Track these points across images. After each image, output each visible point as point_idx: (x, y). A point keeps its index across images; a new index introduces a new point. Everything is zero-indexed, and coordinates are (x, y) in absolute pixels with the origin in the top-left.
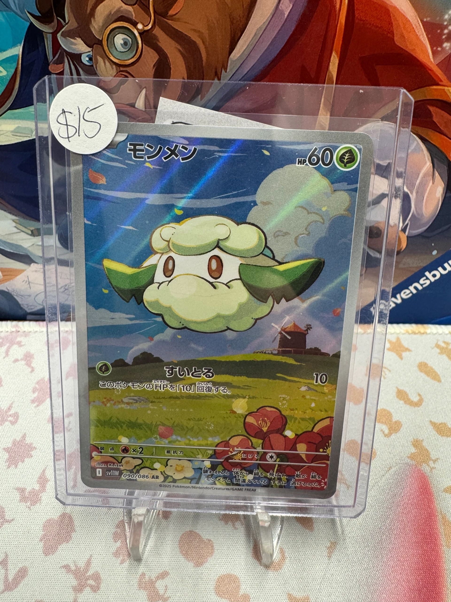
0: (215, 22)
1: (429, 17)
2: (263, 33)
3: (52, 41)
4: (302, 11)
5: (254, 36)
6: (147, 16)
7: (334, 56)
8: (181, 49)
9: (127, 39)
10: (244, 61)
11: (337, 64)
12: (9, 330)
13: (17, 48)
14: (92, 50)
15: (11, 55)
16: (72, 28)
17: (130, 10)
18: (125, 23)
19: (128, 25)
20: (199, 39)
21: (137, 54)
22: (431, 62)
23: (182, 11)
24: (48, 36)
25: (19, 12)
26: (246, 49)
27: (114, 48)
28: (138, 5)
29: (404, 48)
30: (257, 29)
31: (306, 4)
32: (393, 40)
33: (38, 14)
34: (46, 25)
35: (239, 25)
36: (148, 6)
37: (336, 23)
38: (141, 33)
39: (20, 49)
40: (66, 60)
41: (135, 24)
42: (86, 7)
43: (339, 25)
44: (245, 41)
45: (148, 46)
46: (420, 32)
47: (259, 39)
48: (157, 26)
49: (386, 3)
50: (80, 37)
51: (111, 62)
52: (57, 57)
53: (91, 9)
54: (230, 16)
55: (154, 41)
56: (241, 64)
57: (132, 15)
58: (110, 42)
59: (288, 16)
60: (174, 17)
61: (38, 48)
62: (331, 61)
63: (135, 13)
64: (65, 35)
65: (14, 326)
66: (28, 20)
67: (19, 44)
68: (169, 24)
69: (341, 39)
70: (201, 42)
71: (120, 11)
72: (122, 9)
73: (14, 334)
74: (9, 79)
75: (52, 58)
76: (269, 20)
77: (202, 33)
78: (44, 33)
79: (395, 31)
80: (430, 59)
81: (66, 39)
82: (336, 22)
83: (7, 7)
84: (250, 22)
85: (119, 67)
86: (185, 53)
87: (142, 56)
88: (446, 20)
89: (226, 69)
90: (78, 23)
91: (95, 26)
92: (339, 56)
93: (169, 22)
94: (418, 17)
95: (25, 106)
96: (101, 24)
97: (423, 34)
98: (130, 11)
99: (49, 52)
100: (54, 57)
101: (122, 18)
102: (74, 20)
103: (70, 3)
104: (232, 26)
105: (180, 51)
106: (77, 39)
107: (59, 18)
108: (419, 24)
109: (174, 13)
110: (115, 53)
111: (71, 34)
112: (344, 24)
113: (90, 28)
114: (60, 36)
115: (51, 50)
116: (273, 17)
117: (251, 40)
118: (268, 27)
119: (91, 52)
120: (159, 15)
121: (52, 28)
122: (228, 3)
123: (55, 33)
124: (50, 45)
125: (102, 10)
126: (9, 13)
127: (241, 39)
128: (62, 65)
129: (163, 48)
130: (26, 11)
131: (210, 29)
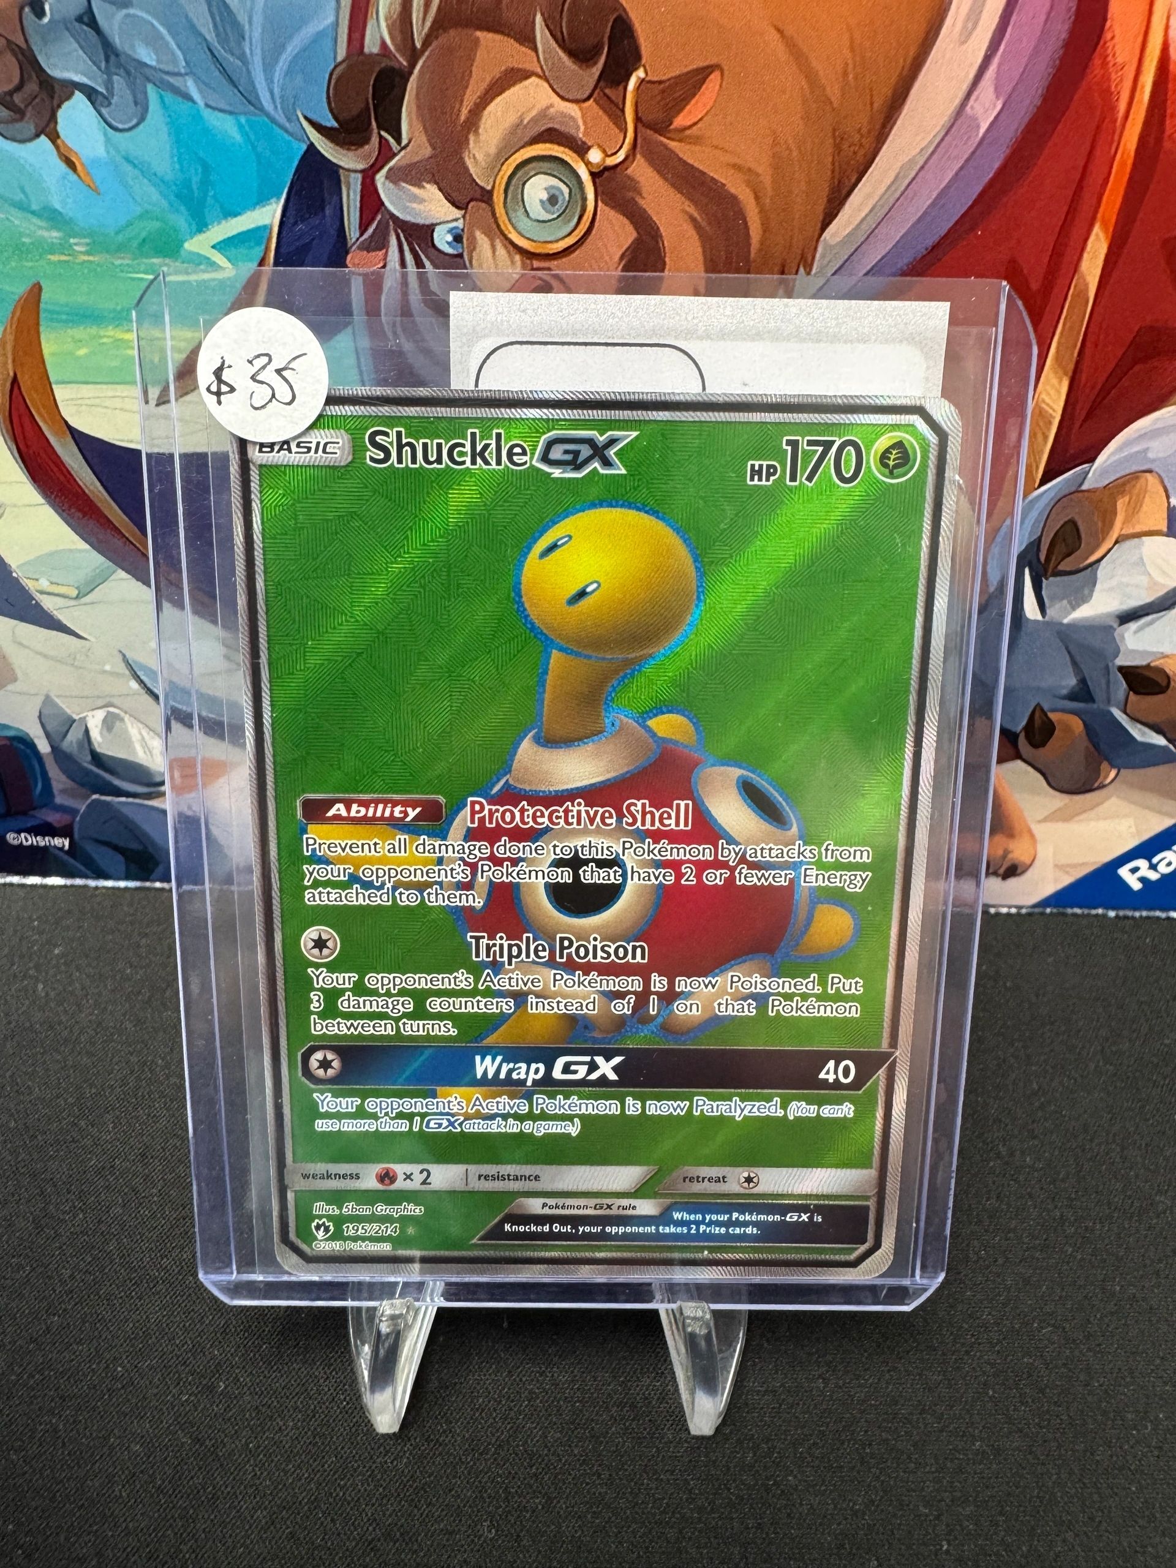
0: (793, 146)
2: (917, 174)
3: (362, 191)
4: (1026, 120)
5: (893, 183)
6: (617, 131)
7: (1097, 235)
8: (696, 214)
9: (559, 189)
10: (860, 246)
11: (1102, 257)
13: (268, 208)
14: (464, 217)
15: (252, 226)
16: (416, 159)
17: (573, 113)
18: (556, 147)
19: (563, 152)
20: (748, 190)
21: (580, 226)
23: (709, 116)
24: (351, 180)
25: (281, 119)
26: (867, 215)
27: (523, 211)
28: (596, 101)
30: (902, 167)
31: (1038, 102)
33: (332, 123)
34: (348, 149)
35: (855, 153)
36: (621, 104)
37: (1113, 152)
38: (597, 175)
40: (393, 241)
41: (581, 150)
42: (457, 106)
43: (1118, 156)
44: (868, 196)
45: (613, 208)
47: (907, 188)
48: (638, 156)
50: (434, 181)
51: (510, 247)
52: (370, 230)
53: (470, 111)
54: (834, 130)
55: (629, 195)
56: (852, 255)
57: (578, 128)
58: (514, 197)
59: (988, 131)
60: (688, 132)
61: (323, 209)
62: (1089, 247)
63: (585, 123)
64: (394, 177)
66: (303, 137)
67: (273, 200)
68: (672, 151)
69: (1122, 192)
70: (751, 196)
71: (545, 116)
72: (552, 110)
74: (239, 286)
75: (358, 235)
76: (937, 141)
77: (758, 175)
78: (341, 171)
81: (401, 188)
82: (1115, 145)
83: (253, 105)
84: (885, 147)
85: (530, 259)
86: (704, 224)
87: (594, 232)
89: (812, 266)
90: (434, 149)
91: (477, 155)
92: (1110, 234)
93: (673, 145)
96: (493, 150)
98: (572, 118)
99: (352, 219)
100: (362, 234)
101: (551, 135)
102: (424, 139)
103: (417, 95)
104: (837, 158)
105: (693, 219)
106: (428, 186)
109: (689, 123)
110: (524, 224)
111: (412, 175)
112: (1132, 154)
113: (462, 158)
114: (383, 179)
115: (358, 214)
116: (946, 134)
117: (884, 194)
118: (931, 161)
119: (461, 221)
120: (648, 126)
121: (365, 157)
122: (833, 99)
123: (370, 173)
124: (355, 201)
125: (499, 113)
126: (253, 118)
127: (856, 190)
128: (381, 253)
129: (649, 211)
130: (299, 113)
131: (778, 163)
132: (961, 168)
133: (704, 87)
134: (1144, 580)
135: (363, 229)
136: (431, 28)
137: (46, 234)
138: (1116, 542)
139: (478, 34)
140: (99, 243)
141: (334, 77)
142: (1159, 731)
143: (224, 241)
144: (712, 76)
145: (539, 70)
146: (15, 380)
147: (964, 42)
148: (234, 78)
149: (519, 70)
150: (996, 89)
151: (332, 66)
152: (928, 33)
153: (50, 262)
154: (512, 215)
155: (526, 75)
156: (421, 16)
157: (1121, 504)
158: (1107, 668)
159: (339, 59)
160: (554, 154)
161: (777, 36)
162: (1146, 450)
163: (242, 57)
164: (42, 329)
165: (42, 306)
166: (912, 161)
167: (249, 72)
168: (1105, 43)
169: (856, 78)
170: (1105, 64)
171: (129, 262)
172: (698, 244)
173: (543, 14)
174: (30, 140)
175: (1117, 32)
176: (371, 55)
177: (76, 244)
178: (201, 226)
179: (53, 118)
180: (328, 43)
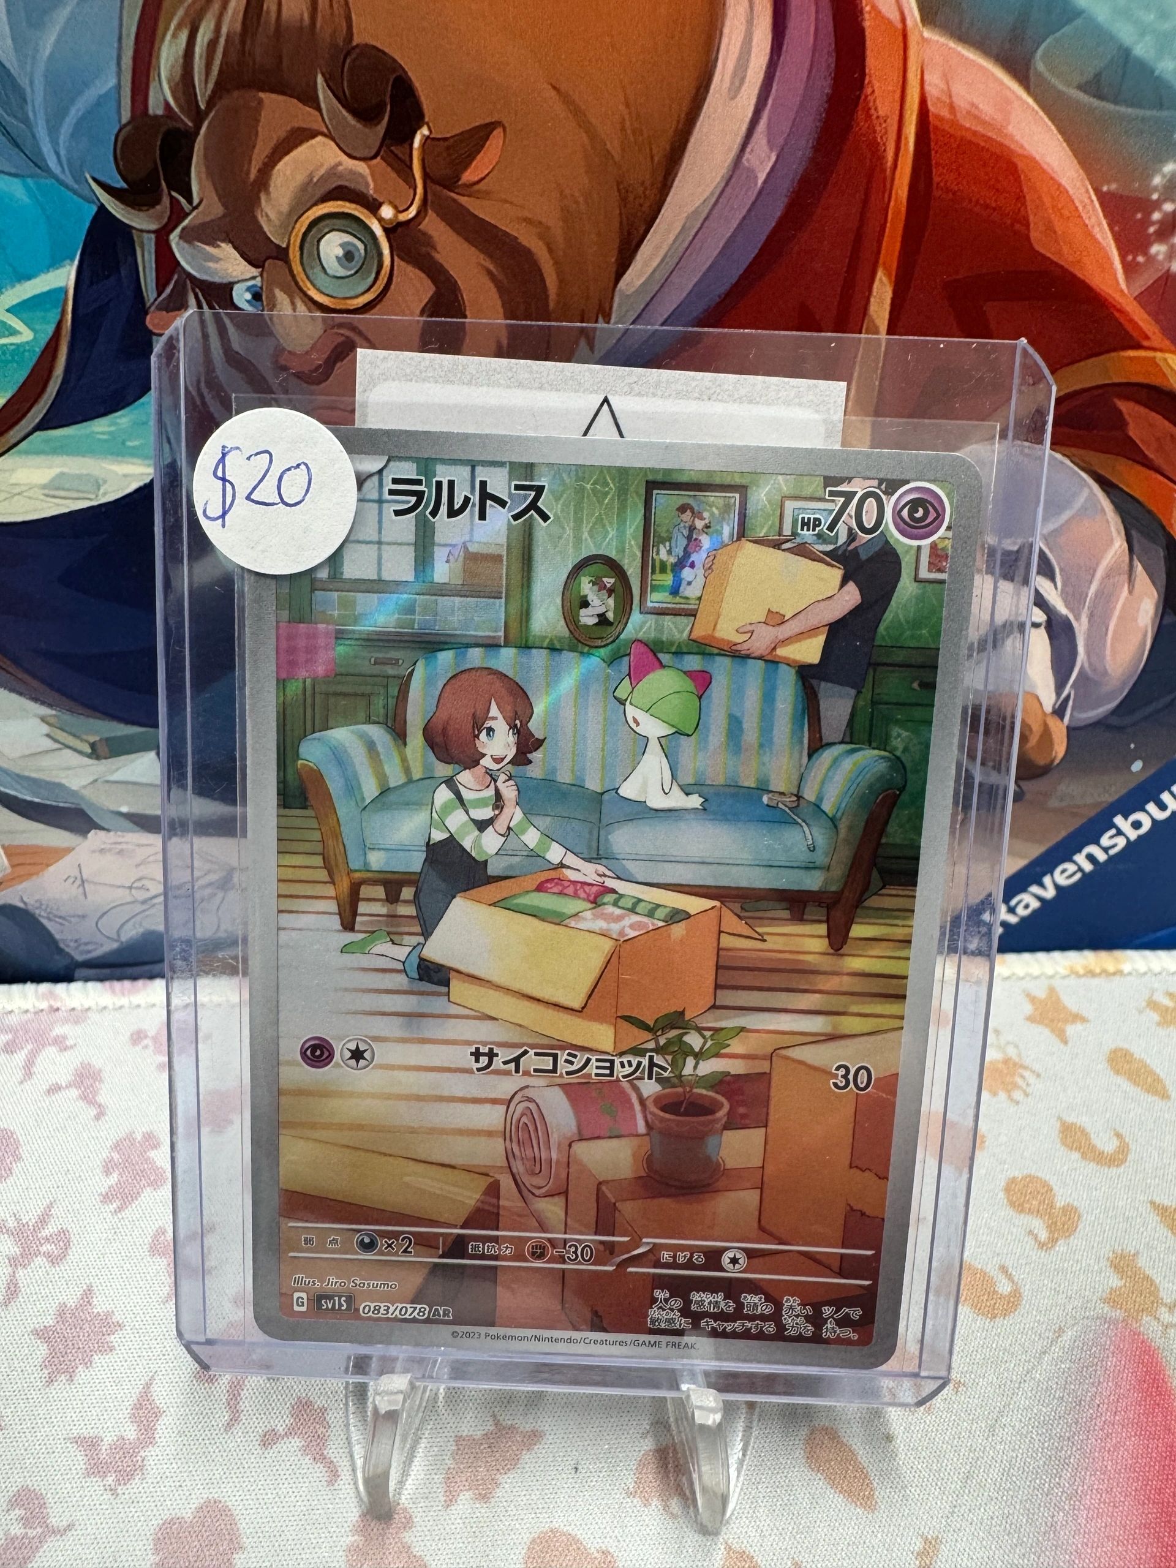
0: (580, 199)
1: (1116, 181)
2: (702, 225)
3: (156, 251)
4: (800, 171)
5: (679, 233)
6: (406, 187)
7: (881, 279)
8: (491, 267)
9: (354, 245)
10: (655, 295)
11: (888, 301)
12: (29, 1006)
13: (61, 271)
14: (261, 275)
15: (45, 289)
16: (208, 219)
17: (361, 171)
18: (348, 204)
19: (355, 209)
20: (541, 243)
21: (378, 282)
22: (1122, 291)
23: (495, 172)
24: (145, 242)
25: (70, 181)
26: (658, 266)
27: (320, 268)
28: (382, 158)
29: (1055, 259)
30: (688, 218)
31: (809, 153)
32: (1028, 238)
33: (121, 184)
34: (140, 210)
35: (641, 205)
36: (407, 159)
37: (886, 199)
38: (391, 231)
39: (69, 275)
40: (192, 301)
41: (374, 207)
42: (246, 165)
43: (892, 204)
44: (658, 248)
45: (408, 262)
46: (1093, 220)
47: (694, 238)
48: (430, 211)
49: (1008, 148)
50: (231, 242)
51: (310, 304)
52: (168, 290)
53: (259, 171)
54: (618, 184)
55: (423, 250)
56: (648, 304)
57: (367, 185)
59: (765, 182)
60: (476, 187)
61: (118, 270)
62: (874, 293)
63: (374, 180)
64: (189, 236)
65: (44, 997)
66: (93, 199)
67: (67, 262)
68: (462, 206)
69: (899, 239)
70: (544, 248)
71: (334, 174)
72: (340, 168)
73: (44, 1017)
74: (38, 350)
75: (155, 295)
76: (718, 193)
77: (548, 228)
78: (134, 232)
79: (1031, 218)
80: (1118, 283)
81: (195, 247)
82: (886, 196)
83: (39, 168)
84: (669, 199)
85: (330, 314)
86: (501, 277)
87: (392, 287)
88: (1155, 189)
89: (609, 315)
90: (226, 208)
91: (269, 213)
92: (893, 278)
94: (1087, 183)
95: (80, 418)
96: (285, 208)
97: (1100, 224)
98: (361, 175)
99: (149, 280)
100: (159, 295)
101: (340, 193)
102: (216, 198)
103: (206, 156)
104: (623, 211)
105: (489, 273)
106: (223, 245)
107: (174, 194)
108: (1090, 198)
109: (476, 179)
110: (321, 279)
111: (206, 234)
112: (905, 201)
113: (255, 217)
114: (177, 239)
115: (154, 274)
116: (727, 184)
117: (672, 245)
118: (715, 211)
119: (259, 279)
120: (438, 183)
121: (158, 218)
122: (613, 152)
123: (164, 232)
124: (150, 261)
125: (288, 172)
126: (42, 181)
127: (647, 240)
128: (180, 312)
129: (446, 266)
130: (88, 176)
131: (567, 216)
132: (744, 218)
133: (488, 143)
135: (160, 288)
136: (213, 92)
139: (261, 95)
141: (120, 139)
143: (18, 305)
144: (495, 133)
145: (325, 131)
147: (733, 98)
148: (19, 141)
149: (304, 130)
150: (769, 141)
151: (115, 131)
152: (698, 89)
154: (310, 273)
155: (314, 134)
156: (203, 78)
159: (124, 121)
160: (346, 210)
161: (553, 93)
163: (26, 121)
166: (696, 212)
167: (34, 136)
168: (866, 97)
169: (634, 132)
170: (869, 116)
172: (496, 296)
173: (323, 75)
175: (876, 85)
176: (156, 117)
180: (113, 104)
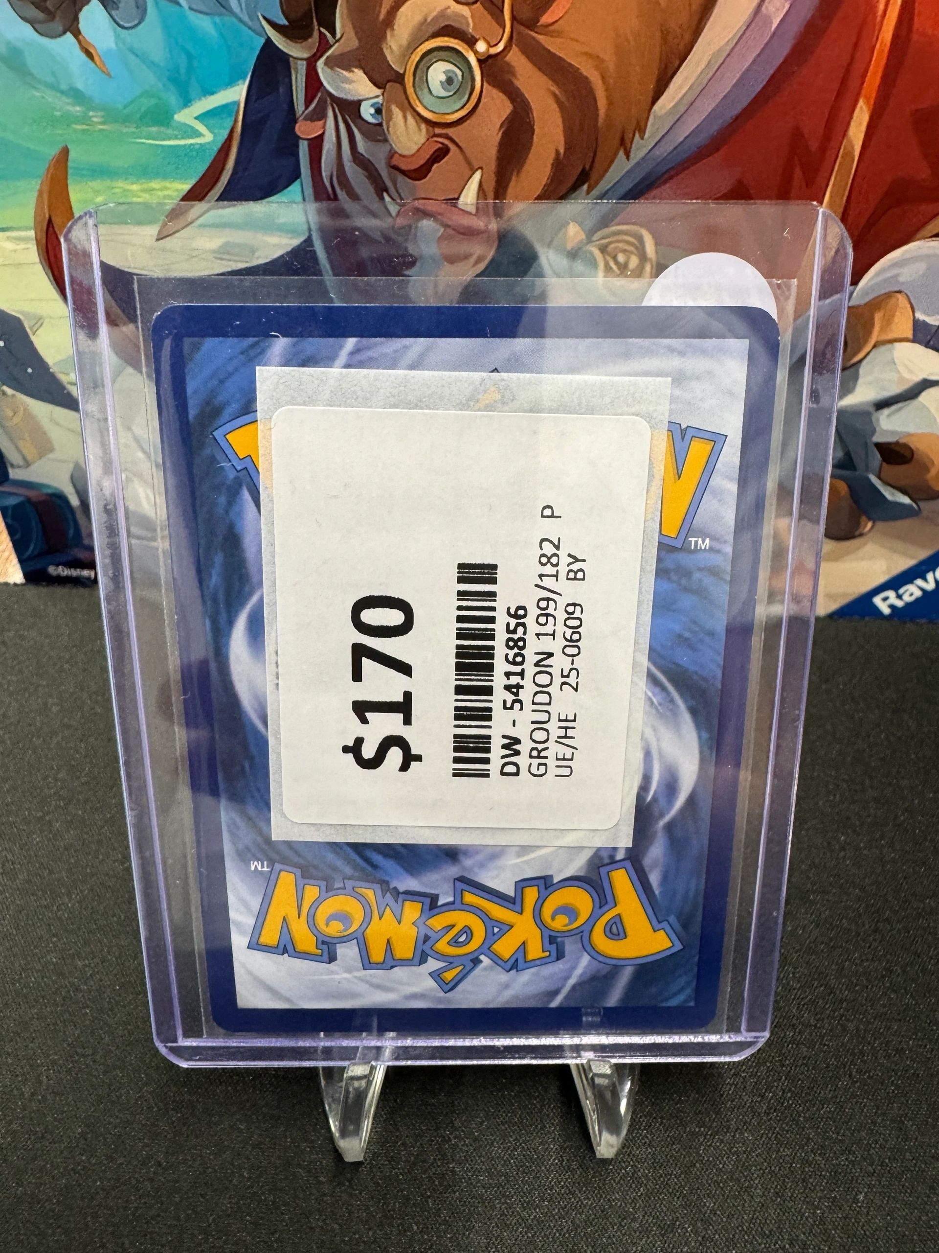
0: (631, 38)
2: (724, 61)
3: (306, 75)
4: (808, 17)
5: (706, 67)
6: (498, 27)
7: (861, 107)
8: (557, 92)
9: (454, 73)
10: (681, 116)
11: (865, 125)
13: (236, 89)
14: (383, 94)
15: (224, 102)
16: (347, 49)
17: (464, 13)
18: (452, 40)
19: (457, 44)
20: (596, 73)
21: (470, 102)
23: (566, 17)
24: (299, 67)
25: (246, 19)
26: (686, 93)
27: (426, 90)
28: (481, 3)
30: (713, 55)
33: (283, 21)
34: (296, 42)
35: (678, 44)
36: (500, 4)
37: (874, 42)
38: (483, 61)
40: (330, 114)
41: (471, 42)
42: (378, 8)
43: (878, 46)
44: (686, 78)
45: (494, 86)
47: (716, 71)
48: (514, 47)
50: (361, 67)
51: (417, 117)
52: (313, 105)
53: (387, 13)
54: (662, 25)
55: (507, 77)
56: (675, 123)
57: (468, 25)
58: (421, 78)
59: (779, 25)
60: (551, 28)
61: (278, 89)
62: (855, 118)
63: (473, 21)
64: (333, 63)
66: (262, 32)
67: (240, 82)
68: (538, 42)
69: (880, 74)
70: (599, 77)
71: (443, 16)
72: (449, 10)
75: (303, 108)
76: (739, 35)
77: (602, 61)
78: (291, 59)
81: (335, 72)
82: (874, 38)
83: (224, 7)
84: (700, 40)
85: (433, 127)
86: (563, 99)
87: (481, 105)
89: (644, 133)
90: (360, 39)
91: (392, 46)
92: (871, 107)
93: (540, 38)
96: (404, 42)
98: (463, 16)
99: (299, 97)
100: (307, 107)
101: (447, 31)
102: (352, 33)
104: (663, 48)
105: (555, 95)
106: (356, 70)
107: (322, 30)
109: (551, 21)
110: (427, 99)
111: (344, 62)
112: (888, 44)
113: (381, 49)
114: (322, 65)
115: (304, 91)
116: (747, 29)
117: (699, 76)
118: (736, 50)
119: (381, 97)
120: (522, 24)
121: (310, 48)
123: (313, 59)
124: (301, 82)
125: (409, 14)
126: (225, 18)
127: (678, 74)
128: (321, 122)
129: (522, 90)
130: (259, 15)
131: (620, 52)
132: (759, 55)
134: (894, 376)
135: (308, 103)
137: (70, 108)
138: (874, 346)
140: (111, 115)
142: (904, 492)
143: (204, 114)
146: (50, 221)
153: (75, 131)
157: (878, 317)
158: (866, 443)
162: (897, 275)
164: (69, 182)
165: (70, 164)
166: (720, 50)
171: (134, 130)
172: (558, 115)
174: (60, 36)
177: (93, 117)
178: (187, 102)
179: (76, 19)
